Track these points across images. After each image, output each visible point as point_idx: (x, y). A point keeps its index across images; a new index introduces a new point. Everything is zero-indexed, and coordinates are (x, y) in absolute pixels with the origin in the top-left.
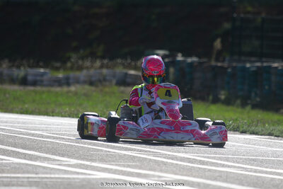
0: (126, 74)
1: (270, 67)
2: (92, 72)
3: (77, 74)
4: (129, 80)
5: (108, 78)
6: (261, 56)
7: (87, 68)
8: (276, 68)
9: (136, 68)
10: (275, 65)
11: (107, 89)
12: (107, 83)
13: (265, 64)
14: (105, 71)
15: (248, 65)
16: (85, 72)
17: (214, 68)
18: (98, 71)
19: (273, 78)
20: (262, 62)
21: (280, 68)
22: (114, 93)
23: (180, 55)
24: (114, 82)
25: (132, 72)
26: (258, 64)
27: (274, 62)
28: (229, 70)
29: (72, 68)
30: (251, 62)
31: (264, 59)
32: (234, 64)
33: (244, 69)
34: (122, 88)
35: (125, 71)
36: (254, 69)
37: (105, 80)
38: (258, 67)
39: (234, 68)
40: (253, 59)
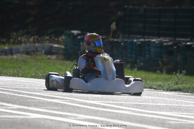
0: (52, 47)
1: (150, 42)
2: (28, 45)
3: (18, 46)
4: (53, 51)
5: (39, 49)
6: (144, 34)
7: (25, 42)
8: (154, 42)
9: (58, 43)
10: (154, 40)
11: (38, 57)
12: (38, 53)
13: (146, 40)
14: (37, 45)
15: (135, 41)
16: (23, 45)
17: (111, 43)
18: (32, 44)
19: (152, 49)
20: (145, 38)
21: (157, 42)
22: (43, 59)
24: (43, 52)
25: (56, 46)
26: (142, 40)
27: (153, 39)
28: (122, 44)
29: (14, 43)
30: (137, 38)
31: (146, 37)
32: (126, 40)
33: (133, 43)
34: (49, 56)
35: (51, 45)
36: (139, 43)
37: (37, 51)
38: (141, 42)
39: (125, 42)
40: (138, 36)
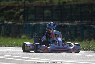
1: (39, 24)
8: (42, 24)
13: (37, 23)
15: (31, 24)
17: (18, 26)
19: (41, 28)
20: (36, 22)
21: (43, 24)
23: (5, 21)
27: (41, 22)
28: (24, 26)
32: (26, 24)
33: (30, 25)
36: (33, 25)
38: (35, 24)
